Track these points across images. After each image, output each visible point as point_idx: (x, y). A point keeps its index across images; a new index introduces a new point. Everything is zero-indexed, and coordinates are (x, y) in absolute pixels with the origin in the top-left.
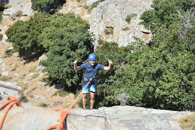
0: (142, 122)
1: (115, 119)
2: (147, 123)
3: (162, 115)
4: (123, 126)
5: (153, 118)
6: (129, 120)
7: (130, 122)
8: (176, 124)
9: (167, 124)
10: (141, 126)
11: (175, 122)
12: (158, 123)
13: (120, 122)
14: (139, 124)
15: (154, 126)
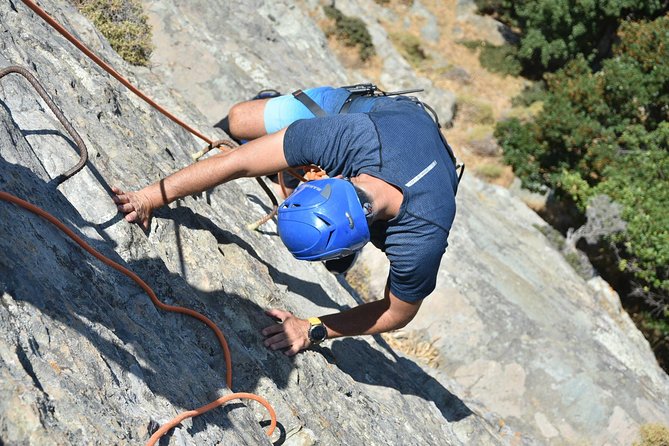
0: (541, 340)
1: (472, 263)
2: (550, 357)
3: (617, 371)
4: (472, 304)
5: (581, 357)
6: (508, 303)
7: (505, 308)
8: (630, 431)
9: (602, 408)
10: (523, 350)
11: (631, 421)
12: (580, 384)
13: (476, 287)
14: (524, 337)
15: (560, 383)
